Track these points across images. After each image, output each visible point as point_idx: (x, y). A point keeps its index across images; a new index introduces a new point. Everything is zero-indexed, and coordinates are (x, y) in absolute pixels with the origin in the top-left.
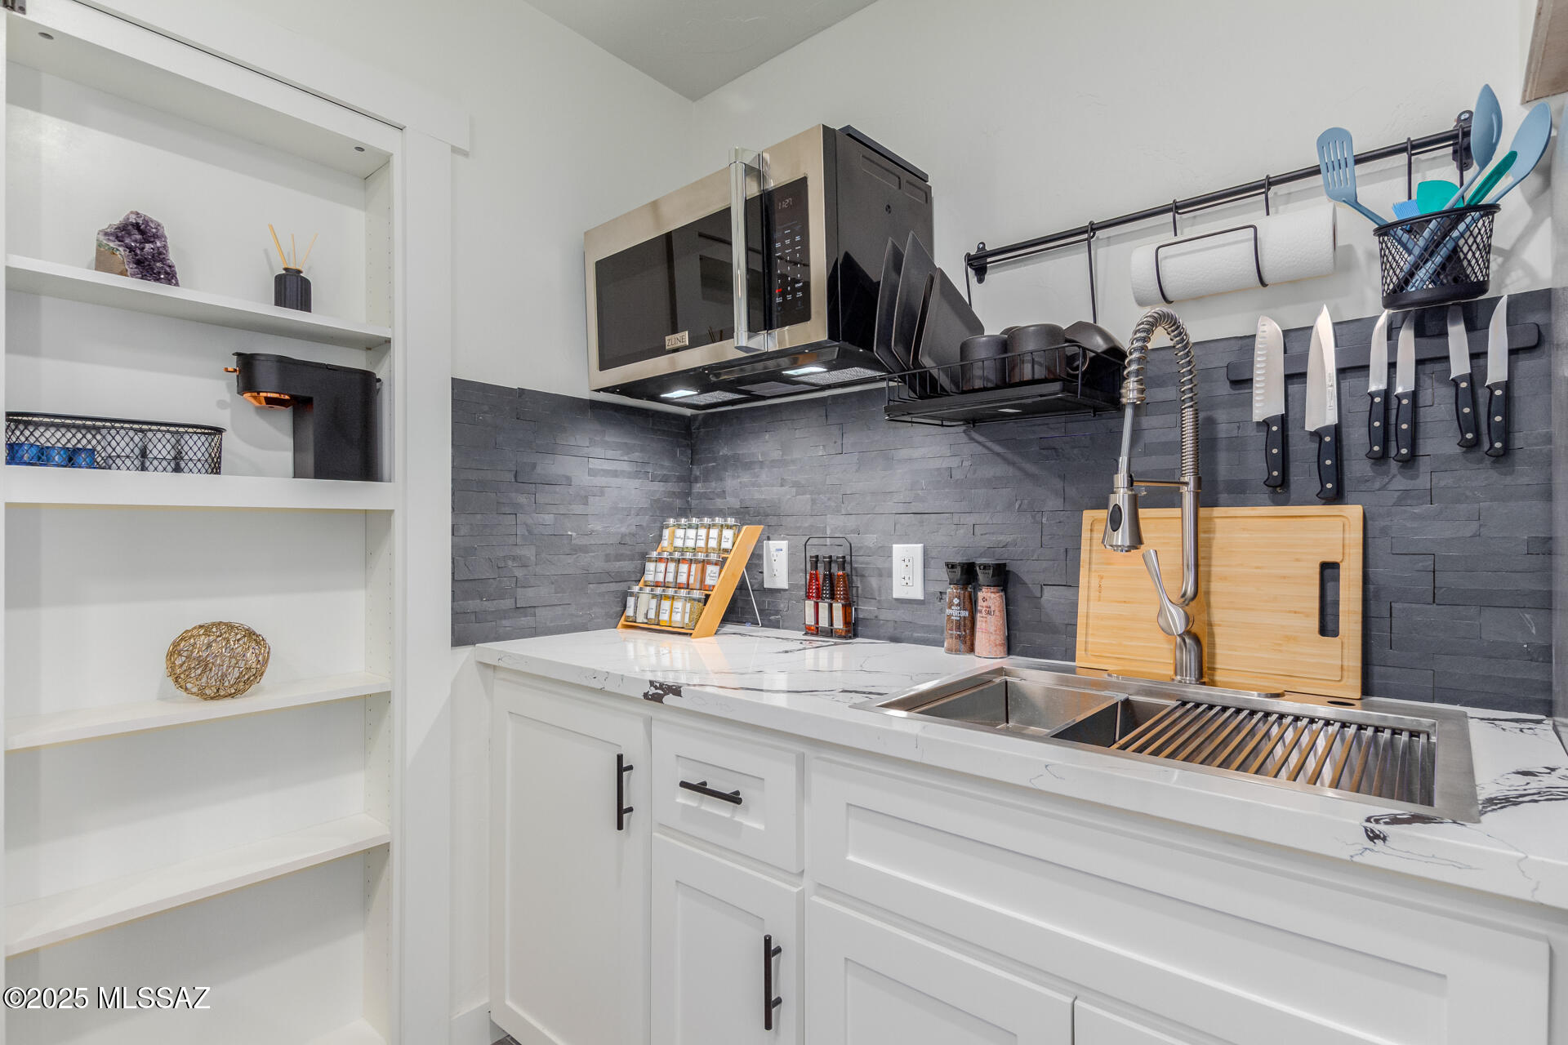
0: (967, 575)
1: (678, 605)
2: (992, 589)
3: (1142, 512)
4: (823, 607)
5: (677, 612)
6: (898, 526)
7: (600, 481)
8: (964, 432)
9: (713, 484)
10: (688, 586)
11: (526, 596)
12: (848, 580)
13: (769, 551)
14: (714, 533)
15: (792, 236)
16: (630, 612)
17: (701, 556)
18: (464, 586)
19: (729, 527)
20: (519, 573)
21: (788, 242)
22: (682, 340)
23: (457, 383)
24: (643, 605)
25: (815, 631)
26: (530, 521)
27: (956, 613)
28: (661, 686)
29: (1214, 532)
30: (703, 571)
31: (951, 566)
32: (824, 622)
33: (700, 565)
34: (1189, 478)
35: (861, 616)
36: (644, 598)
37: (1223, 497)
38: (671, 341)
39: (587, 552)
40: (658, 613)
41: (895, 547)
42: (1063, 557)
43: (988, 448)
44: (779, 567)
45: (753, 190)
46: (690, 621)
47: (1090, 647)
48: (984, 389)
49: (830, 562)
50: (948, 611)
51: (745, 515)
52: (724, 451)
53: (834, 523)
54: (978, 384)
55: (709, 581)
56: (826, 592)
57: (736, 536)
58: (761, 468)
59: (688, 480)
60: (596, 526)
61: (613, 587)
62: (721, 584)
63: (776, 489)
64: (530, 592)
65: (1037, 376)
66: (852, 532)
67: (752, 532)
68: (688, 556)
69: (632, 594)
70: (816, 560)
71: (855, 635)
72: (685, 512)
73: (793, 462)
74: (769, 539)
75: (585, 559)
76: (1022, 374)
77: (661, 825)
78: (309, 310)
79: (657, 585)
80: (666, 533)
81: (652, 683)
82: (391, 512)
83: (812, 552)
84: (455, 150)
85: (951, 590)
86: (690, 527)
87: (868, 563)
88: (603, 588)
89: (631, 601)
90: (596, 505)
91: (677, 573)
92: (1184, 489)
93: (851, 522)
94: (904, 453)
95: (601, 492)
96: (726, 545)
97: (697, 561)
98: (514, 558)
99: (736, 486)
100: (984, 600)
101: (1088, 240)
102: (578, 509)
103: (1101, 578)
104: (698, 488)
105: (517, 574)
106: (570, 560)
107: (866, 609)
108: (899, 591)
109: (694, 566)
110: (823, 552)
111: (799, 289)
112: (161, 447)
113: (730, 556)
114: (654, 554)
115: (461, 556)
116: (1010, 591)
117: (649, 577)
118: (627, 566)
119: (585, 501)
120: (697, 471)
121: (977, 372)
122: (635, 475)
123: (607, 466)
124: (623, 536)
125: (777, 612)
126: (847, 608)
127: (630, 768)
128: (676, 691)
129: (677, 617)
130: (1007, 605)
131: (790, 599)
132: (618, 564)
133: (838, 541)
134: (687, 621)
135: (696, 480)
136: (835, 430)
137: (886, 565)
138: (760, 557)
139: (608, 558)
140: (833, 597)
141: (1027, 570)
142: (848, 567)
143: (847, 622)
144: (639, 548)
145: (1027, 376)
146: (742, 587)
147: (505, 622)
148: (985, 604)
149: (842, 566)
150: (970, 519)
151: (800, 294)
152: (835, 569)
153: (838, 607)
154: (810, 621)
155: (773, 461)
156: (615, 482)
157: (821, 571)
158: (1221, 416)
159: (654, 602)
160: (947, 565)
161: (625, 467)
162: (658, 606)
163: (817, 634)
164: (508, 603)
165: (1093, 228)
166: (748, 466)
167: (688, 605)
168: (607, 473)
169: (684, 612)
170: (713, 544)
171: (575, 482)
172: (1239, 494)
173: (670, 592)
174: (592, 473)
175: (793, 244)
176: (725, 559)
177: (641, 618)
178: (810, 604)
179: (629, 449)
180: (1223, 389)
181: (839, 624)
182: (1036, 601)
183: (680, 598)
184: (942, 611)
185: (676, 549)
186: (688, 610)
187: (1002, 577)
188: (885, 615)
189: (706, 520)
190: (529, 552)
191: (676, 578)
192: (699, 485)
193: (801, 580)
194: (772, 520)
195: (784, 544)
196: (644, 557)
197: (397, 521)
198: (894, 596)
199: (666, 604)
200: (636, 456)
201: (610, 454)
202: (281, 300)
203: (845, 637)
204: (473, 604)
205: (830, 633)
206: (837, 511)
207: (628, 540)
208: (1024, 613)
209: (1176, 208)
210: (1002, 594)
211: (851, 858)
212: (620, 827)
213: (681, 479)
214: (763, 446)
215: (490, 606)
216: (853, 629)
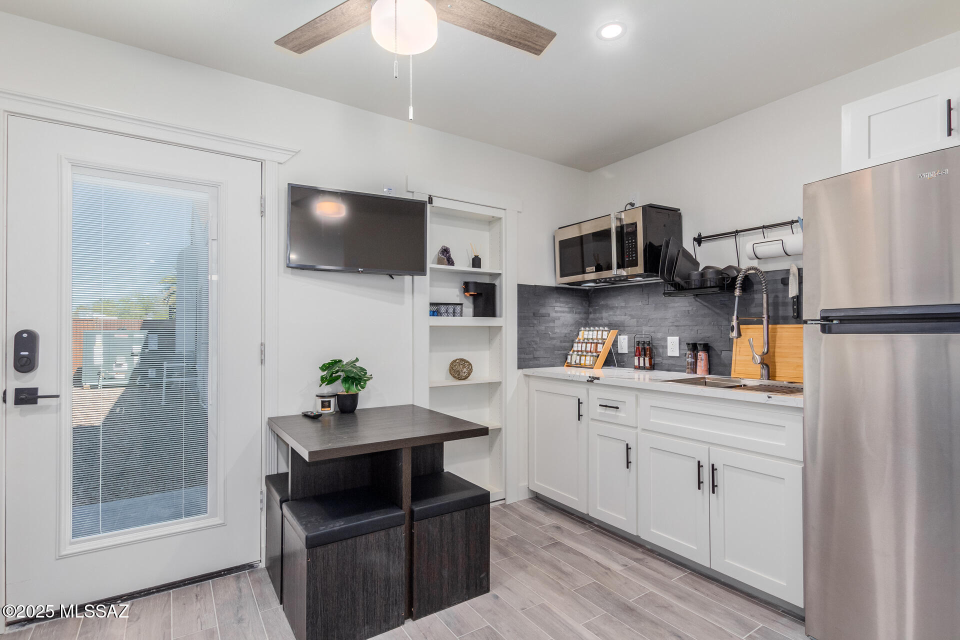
0: (694, 347)
1: (588, 358)
2: (703, 352)
3: (741, 326)
4: (642, 359)
5: (588, 360)
6: (670, 331)
7: (559, 315)
8: (694, 298)
9: (598, 315)
10: (590, 352)
11: (537, 354)
12: (651, 350)
13: (620, 339)
14: (600, 333)
15: (632, 240)
16: (569, 361)
17: (595, 341)
18: (521, 350)
19: (606, 331)
20: (535, 346)
21: (630, 241)
22: (593, 269)
23: (519, 285)
24: (574, 358)
25: (639, 368)
26: (538, 329)
27: (690, 360)
28: (593, 378)
29: (777, 332)
30: (597, 346)
31: (688, 344)
32: (642, 364)
33: (595, 344)
34: (765, 316)
35: (656, 362)
36: (574, 356)
37: (781, 321)
38: (588, 269)
39: (555, 339)
40: (580, 361)
41: (668, 338)
42: (729, 341)
43: (702, 304)
44: (624, 345)
45: (619, 224)
46: (593, 363)
47: (736, 370)
48: (695, 289)
49: (644, 343)
50: (687, 360)
51: (611, 326)
52: (602, 303)
53: (645, 329)
54: (693, 287)
55: (599, 350)
56: (643, 353)
57: (608, 334)
58: (617, 309)
59: (587, 313)
60: (557, 330)
61: (563, 352)
62: (603, 350)
63: (623, 317)
64: (538, 353)
65: (712, 285)
66: (652, 332)
67: (614, 333)
68: (591, 341)
69: (569, 355)
70: (638, 343)
71: (654, 369)
72: (586, 325)
73: (630, 307)
74: (620, 335)
75: (554, 342)
76: (707, 285)
77: (592, 419)
78: (480, 268)
79: (578, 351)
80: (580, 333)
81: (590, 377)
82: (501, 327)
83: (637, 340)
84: (518, 212)
85: (688, 352)
86: (590, 330)
87: (658, 344)
88: (560, 352)
89: (569, 357)
90: (557, 323)
91: (586, 347)
92: (764, 319)
93: (652, 329)
94: (672, 305)
95: (559, 318)
96: (605, 337)
97: (594, 343)
98: (533, 341)
99: (606, 316)
100: (700, 355)
101: (735, 235)
102: (552, 325)
103: (740, 348)
104: (591, 316)
105: (534, 347)
106: (549, 342)
107: (658, 360)
108: (670, 353)
109: (593, 345)
110: (641, 340)
111: (634, 256)
112: (443, 309)
113: (606, 341)
114: (577, 340)
115: (520, 340)
116: (710, 353)
117: (575, 348)
118: (567, 345)
119: (554, 322)
120: (591, 310)
121: (693, 283)
122: (569, 312)
123: (560, 309)
124: (566, 334)
125: (624, 362)
126: (650, 359)
127: (582, 403)
128: (598, 379)
129: (588, 363)
130: (709, 358)
131: (628, 357)
132: (564, 344)
133: (647, 336)
134: (591, 363)
135: (591, 313)
136: (646, 296)
137: (665, 344)
138: (617, 342)
139: (561, 342)
140: (645, 355)
141: (717, 346)
142: (651, 345)
143: (650, 364)
144: (571, 338)
145: (709, 285)
146: (610, 353)
147: (531, 362)
148: (700, 357)
149: (649, 344)
150: (696, 328)
151: (634, 258)
152: (646, 346)
153: (647, 359)
154: (636, 364)
155: (622, 307)
156: (563, 314)
157: (641, 346)
158: (780, 295)
159: (578, 357)
160: (687, 344)
161: (566, 309)
162: (580, 359)
163: (639, 369)
164: (531, 356)
165: (737, 232)
166: (612, 308)
167: (592, 358)
168: (561, 312)
169: (590, 361)
170: (599, 337)
171: (551, 315)
172: (786, 320)
173: (585, 353)
174: (556, 312)
175: (632, 242)
176: (604, 342)
177: (573, 363)
178: (636, 358)
179: (567, 303)
180: (781, 286)
181: (647, 365)
182: (719, 356)
183: (588, 355)
184: (686, 360)
185: (585, 339)
186: (592, 359)
187: (707, 348)
188: (665, 362)
189: (597, 328)
190: (538, 339)
191: (586, 349)
192: (592, 315)
193: (633, 350)
194: (622, 328)
195: (626, 337)
196: (573, 342)
197: (504, 329)
198: (668, 355)
199: (583, 358)
200: (570, 305)
201: (562, 305)
202: (474, 266)
203: (650, 370)
204: (523, 356)
205: (644, 368)
206: (646, 325)
207: (567, 335)
208: (715, 360)
209: (764, 227)
210: (707, 354)
211: (651, 420)
212: (579, 420)
213: (585, 313)
214: (617, 302)
215: (527, 357)
216: (652, 367)
